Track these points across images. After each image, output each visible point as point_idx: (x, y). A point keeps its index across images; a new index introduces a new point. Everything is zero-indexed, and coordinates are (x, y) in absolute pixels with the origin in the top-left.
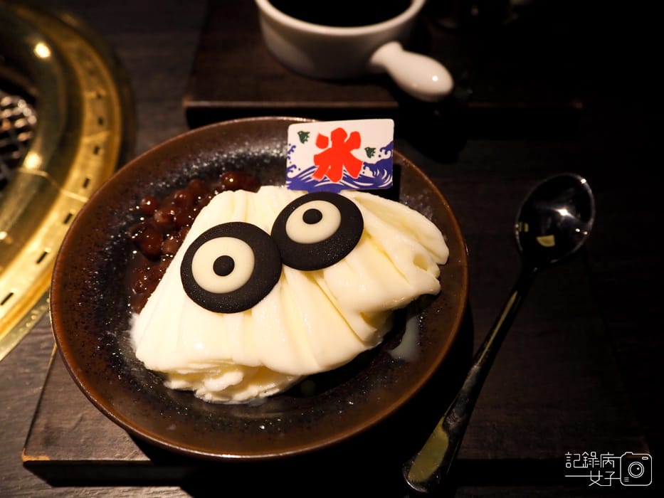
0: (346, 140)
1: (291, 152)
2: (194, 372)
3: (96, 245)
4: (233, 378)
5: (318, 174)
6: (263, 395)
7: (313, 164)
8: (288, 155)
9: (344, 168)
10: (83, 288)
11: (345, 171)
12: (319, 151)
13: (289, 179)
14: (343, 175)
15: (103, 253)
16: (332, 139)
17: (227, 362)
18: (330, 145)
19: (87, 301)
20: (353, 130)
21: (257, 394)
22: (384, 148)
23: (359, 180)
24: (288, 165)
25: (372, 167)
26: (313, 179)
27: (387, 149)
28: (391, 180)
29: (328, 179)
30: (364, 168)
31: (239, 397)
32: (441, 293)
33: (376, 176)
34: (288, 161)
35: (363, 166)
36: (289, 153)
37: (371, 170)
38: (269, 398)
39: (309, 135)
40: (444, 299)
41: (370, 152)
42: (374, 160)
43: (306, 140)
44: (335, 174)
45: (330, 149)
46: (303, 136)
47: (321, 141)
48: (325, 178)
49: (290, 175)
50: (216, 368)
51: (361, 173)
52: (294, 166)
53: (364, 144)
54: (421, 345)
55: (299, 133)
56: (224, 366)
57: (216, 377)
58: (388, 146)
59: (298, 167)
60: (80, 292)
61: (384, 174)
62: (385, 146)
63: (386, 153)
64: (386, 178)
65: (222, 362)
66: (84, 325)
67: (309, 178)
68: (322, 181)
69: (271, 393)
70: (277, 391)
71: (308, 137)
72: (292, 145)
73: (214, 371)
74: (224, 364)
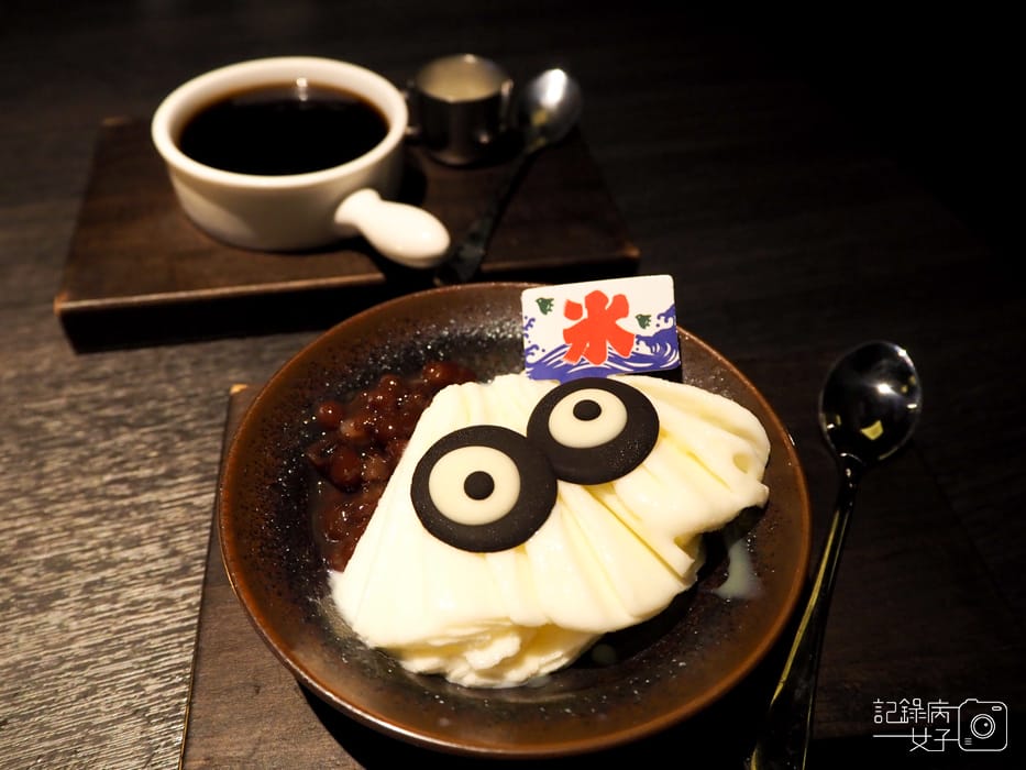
0: (607, 307)
1: (529, 328)
2: (456, 641)
3: (266, 474)
4: (508, 646)
5: (571, 355)
6: (546, 670)
7: (563, 342)
8: (525, 332)
9: (608, 345)
10: (262, 537)
11: (610, 349)
12: (570, 323)
13: (530, 365)
14: (608, 355)
15: (276, 486)
16: (587, 307)
17: (500, 623)
18: (585, 314)
19: (270, 556)
20: (617, 293)
21: (537, 668)
22: (662, 315)
23: (632, 360)
24: (526, 346)
25: (650, 341)
26: (564, 363)
27: (667, 315)
28: (678, 357)
29: (587, 361)
30: (638, 343)
31: (514, 676)
32: (768, 503)
33: (655, 353)
34: (526, 340)
35: (636, 340)
36: (526, 328)
37: (647, 344)
38: (552, 674)
39: (553, 303)
40: (777, 511)
41: (643, 320)
42: (650, 331)
43: (550, 310)
44: (598, 354)
45: (585, 320)
46: (545, 305)
47: (572, 310)
48: (583, 360)
49: (530, 359)
50: (483, 633)
51: (634, 349)
52: (536, 347)
53: (634, 311)
54: (759, 575)
55: (537, 301)
56: (496, 629)
57: (483, 646)
58: (668, 311)
59: (541, 349)
60: (259, 544)
61: (666, 349)
62: (664, 311)
63: (666, 321)
64: (671, 354)
65: (494, 623)
66: (276, 590)
67: (559, 362)
68: (578, 365)
69: (555, 666)
70: (564, 661)
71: (551, 305)
72: (529, 317)
73: (482, 638)
74: (497, 625)
